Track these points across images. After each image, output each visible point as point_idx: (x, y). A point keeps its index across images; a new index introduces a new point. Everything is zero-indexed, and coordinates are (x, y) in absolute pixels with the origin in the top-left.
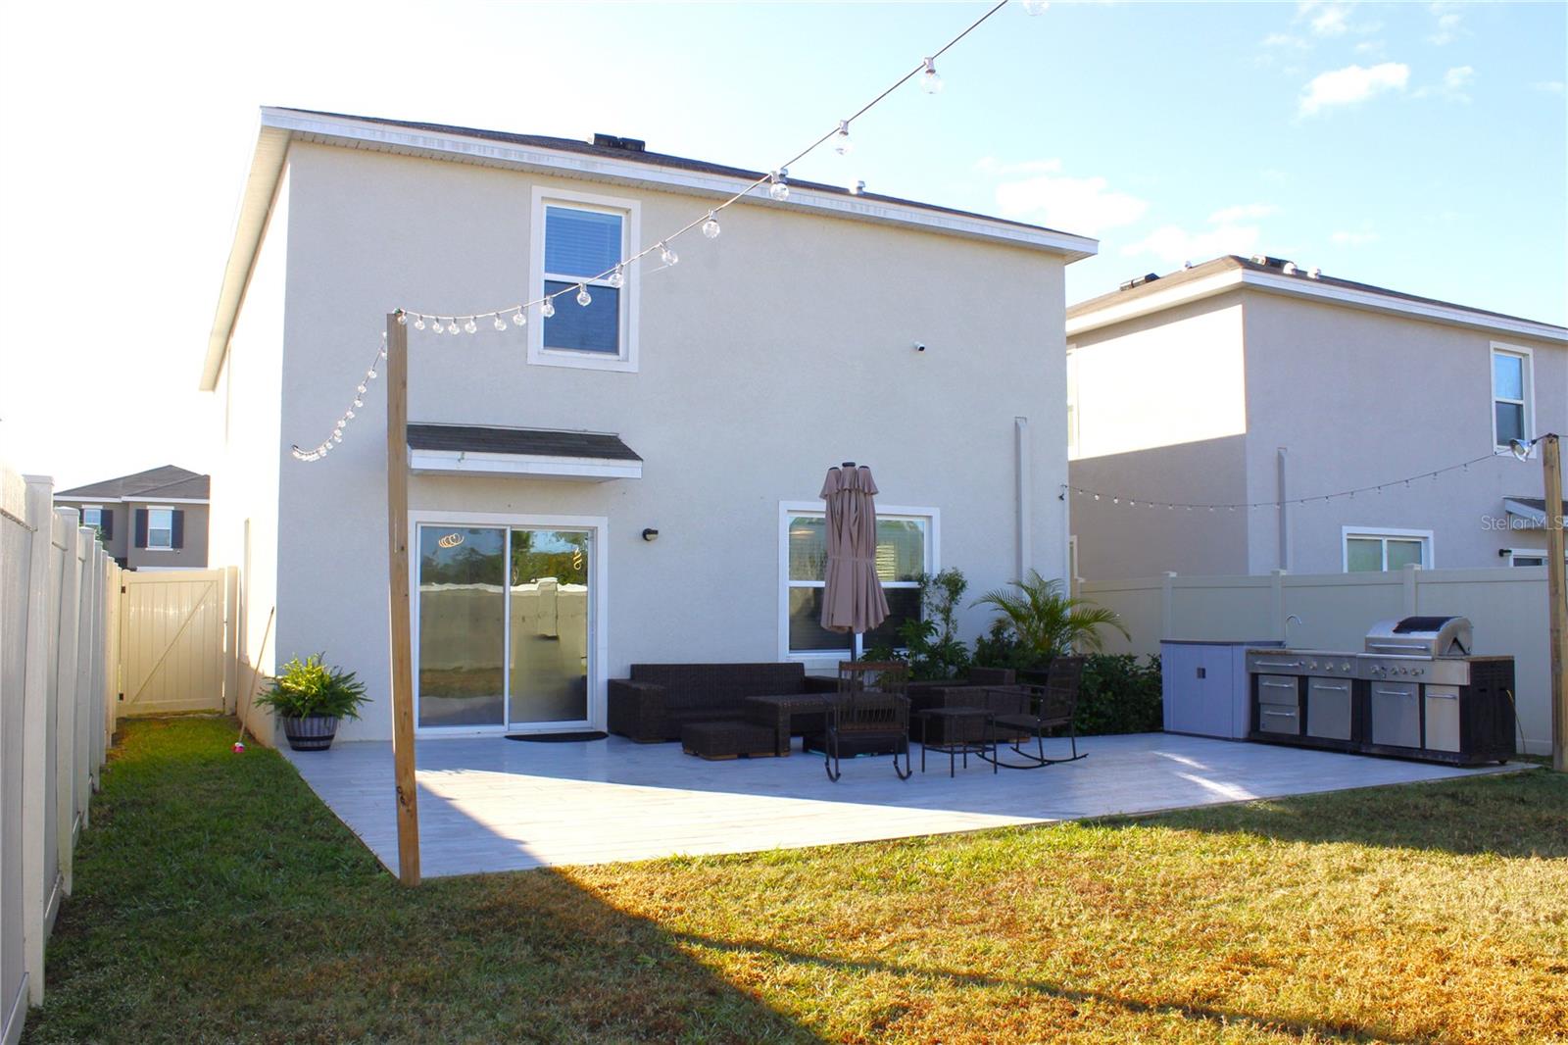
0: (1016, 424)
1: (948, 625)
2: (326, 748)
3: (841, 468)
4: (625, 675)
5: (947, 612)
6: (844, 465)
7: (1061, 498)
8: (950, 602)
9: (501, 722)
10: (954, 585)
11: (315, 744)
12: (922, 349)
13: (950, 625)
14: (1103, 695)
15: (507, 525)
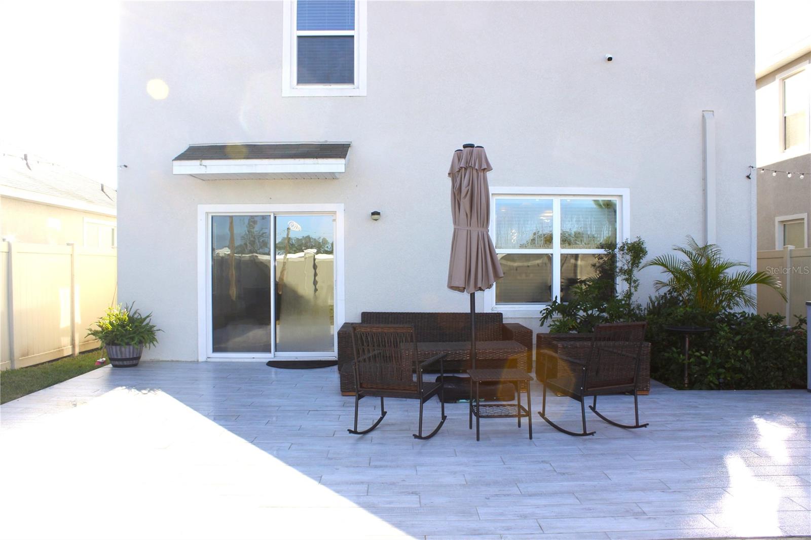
0: (703, 116)
1: (630, 284)
2: (135, 365)
3: (462, 148)
4: (357, 319)
5: (629, 273)
6: (465, 146)
7: (748, 177)
8: (632, 264)
9: (269, 351)
10: (637, 251)
11: (121, 363)
12: (610, 59)
13: (632, 284)
14: (740, 353)
15: (272, 212)
